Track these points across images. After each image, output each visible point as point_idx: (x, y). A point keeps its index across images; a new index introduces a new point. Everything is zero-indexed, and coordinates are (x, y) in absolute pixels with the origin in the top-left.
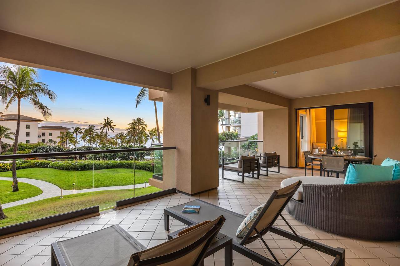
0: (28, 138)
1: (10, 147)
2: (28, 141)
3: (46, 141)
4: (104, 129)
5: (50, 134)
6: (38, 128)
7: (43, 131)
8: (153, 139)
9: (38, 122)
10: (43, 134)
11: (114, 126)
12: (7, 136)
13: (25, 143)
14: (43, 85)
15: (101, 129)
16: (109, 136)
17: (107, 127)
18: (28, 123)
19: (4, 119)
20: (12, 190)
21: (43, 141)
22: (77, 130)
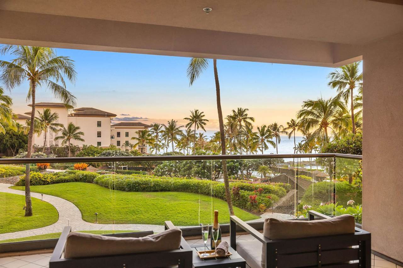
0: (99, 140)
1: (79, 151)
2: (99, 144)
3: (121, 144)
4: (191, 125)
5: (127, 134)
6: (111, 126)
7: (119, 130)
8: (265, 143)
9: (111, 118)
10: (119, 134)
11: (205, 122)
12: (77, 136)
13: (96, 146)
14: (67, 60)
15: (186, 127)
16: (206, 138)
17: (196, 122)
18: (99, 119)
19: (75, 114)
20: (24, 214)
21: (119, 143)
22: (156, 127)
